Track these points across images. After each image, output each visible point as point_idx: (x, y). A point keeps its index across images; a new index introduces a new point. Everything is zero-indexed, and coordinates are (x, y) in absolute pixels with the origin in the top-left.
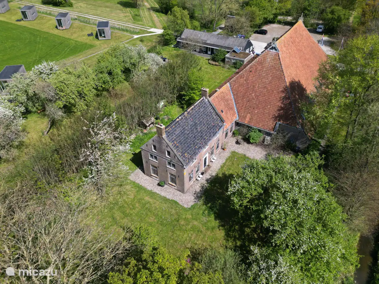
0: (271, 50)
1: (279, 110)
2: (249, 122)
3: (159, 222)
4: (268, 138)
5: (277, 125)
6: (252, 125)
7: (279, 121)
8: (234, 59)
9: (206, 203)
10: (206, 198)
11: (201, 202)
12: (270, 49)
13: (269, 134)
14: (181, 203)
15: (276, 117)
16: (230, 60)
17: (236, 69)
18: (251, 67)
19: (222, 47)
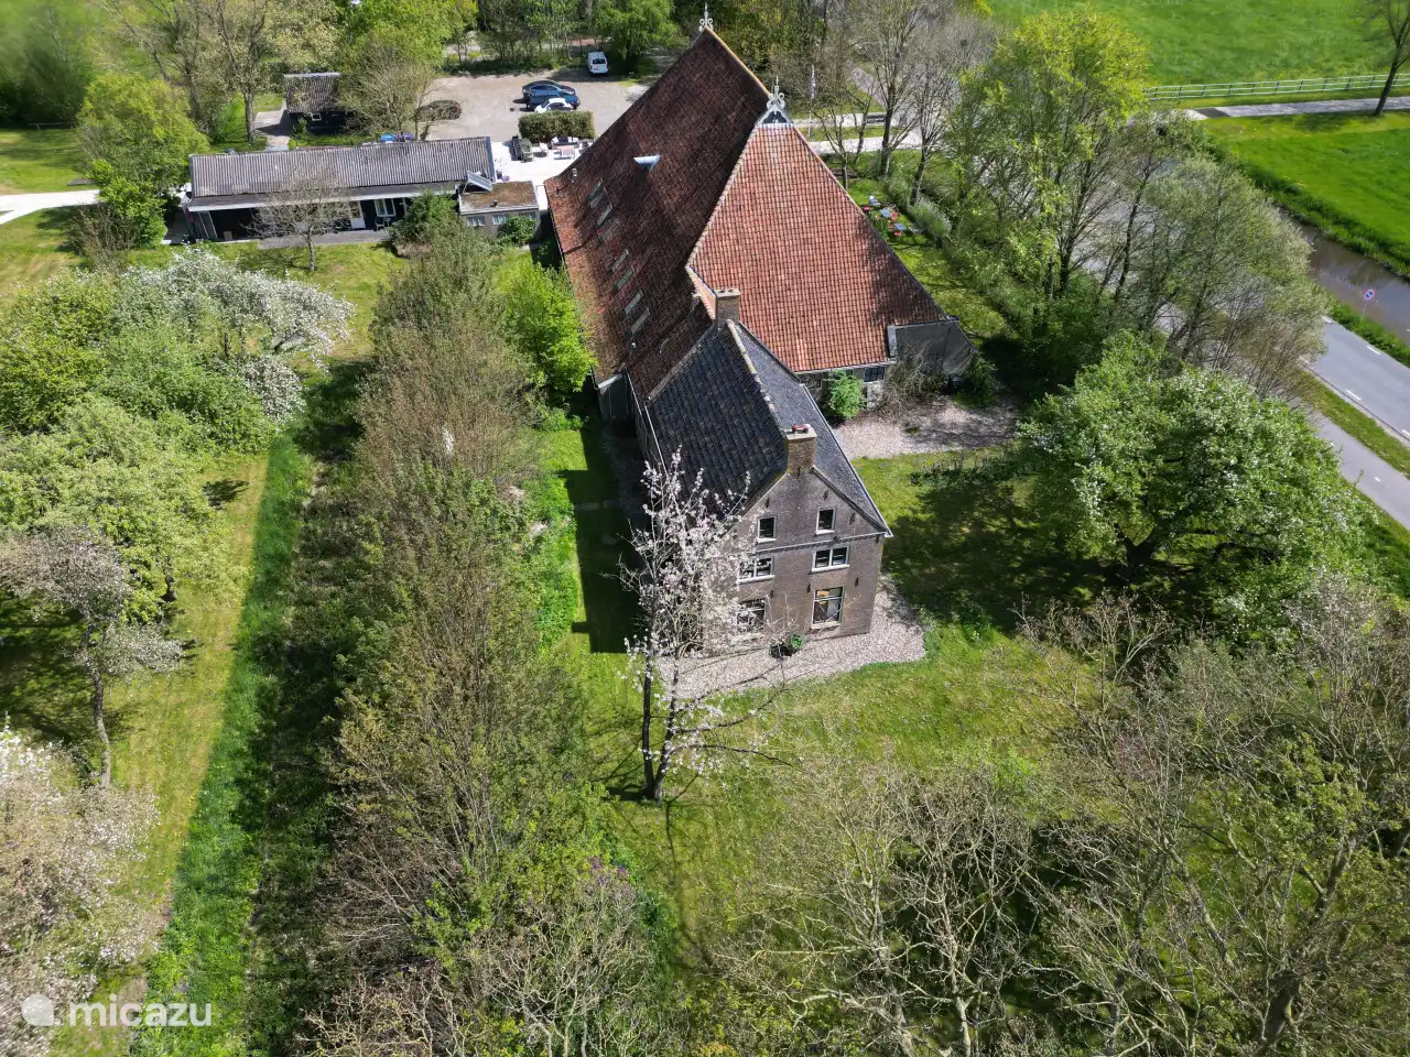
0: (769, 125)
1: (877, 292)
2: (812, 362)
3: (913, 738)
4: (877, 386)
5: (892, 338)
6: (823, 367)
7: (890, 322)
8: (496, 215)
9: (945, 619)
10: (929, 608)
11: (933, 625)
12: (766, 121)
13: (873, 374)
14: (893, 659)
15: (877, 316)
16: (483, 222)
17: (521, 245)
18: (733, 195)
19: (409, 186)
